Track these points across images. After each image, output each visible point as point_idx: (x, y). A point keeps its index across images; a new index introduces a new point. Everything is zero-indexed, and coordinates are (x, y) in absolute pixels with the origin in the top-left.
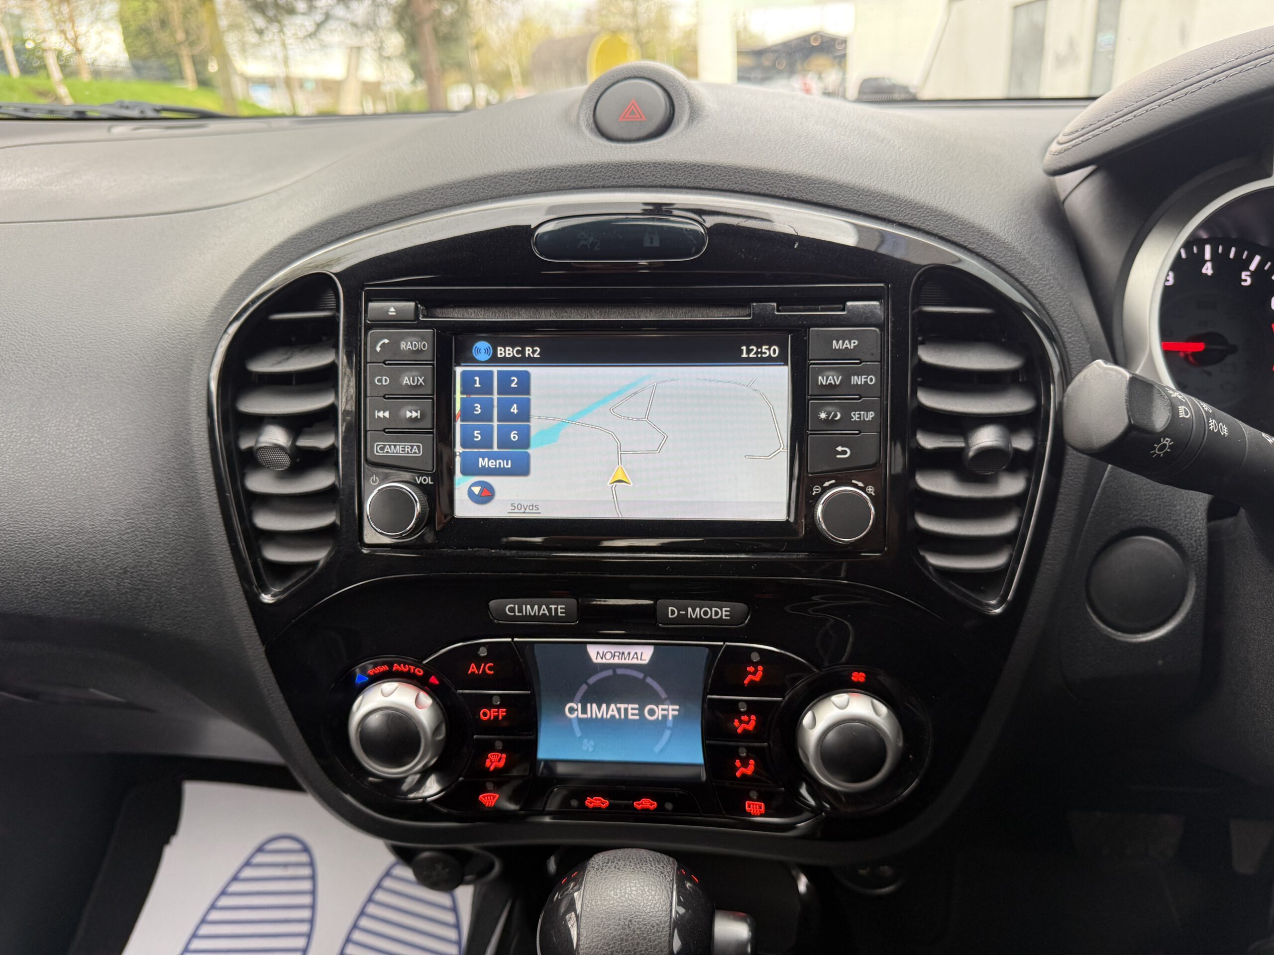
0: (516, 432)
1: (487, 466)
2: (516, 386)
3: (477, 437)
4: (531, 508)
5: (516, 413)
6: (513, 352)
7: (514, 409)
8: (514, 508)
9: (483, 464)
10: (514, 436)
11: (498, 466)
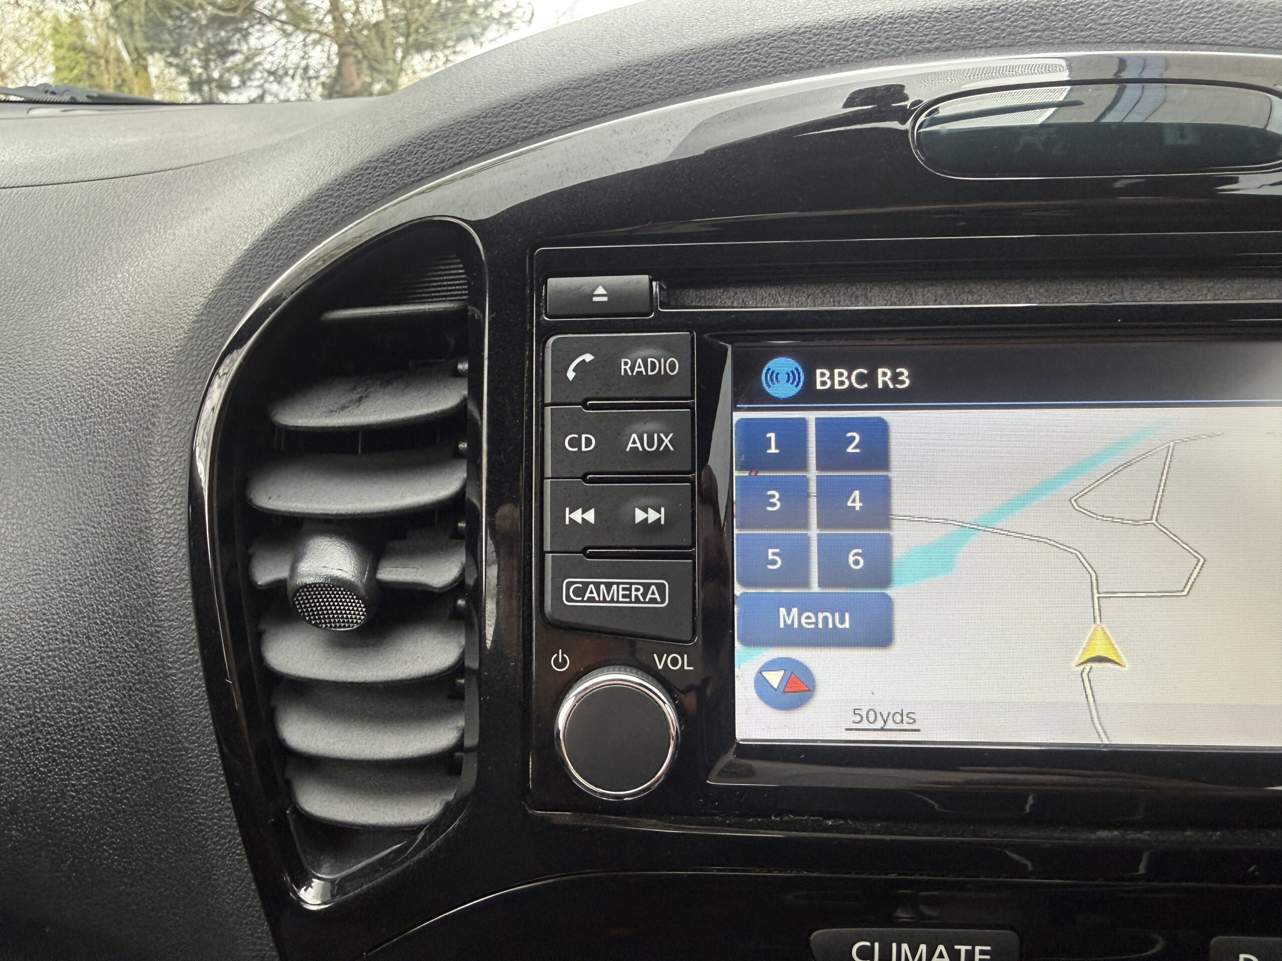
0: (860, 551)
1: (796, 626)
2: (858, 451)
3: (774, 562)
4: (898, 718)
5: (858, 509)
6: (849, 378)
7: (854, 501)
8: (858, 718)
9: (789, 622)
10: (855, 560)
11: (820, 626)
